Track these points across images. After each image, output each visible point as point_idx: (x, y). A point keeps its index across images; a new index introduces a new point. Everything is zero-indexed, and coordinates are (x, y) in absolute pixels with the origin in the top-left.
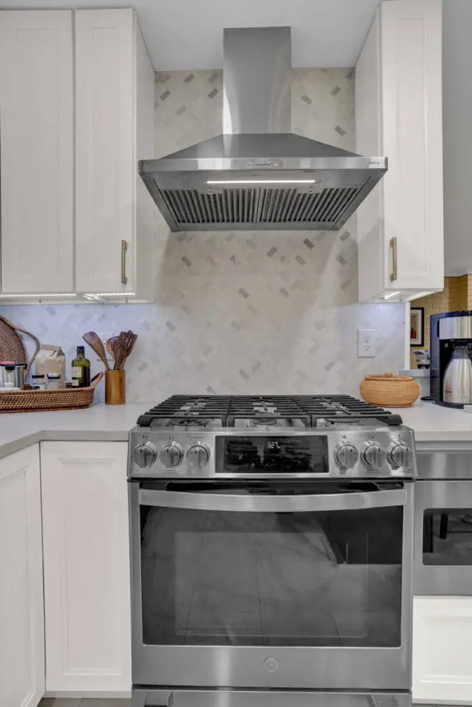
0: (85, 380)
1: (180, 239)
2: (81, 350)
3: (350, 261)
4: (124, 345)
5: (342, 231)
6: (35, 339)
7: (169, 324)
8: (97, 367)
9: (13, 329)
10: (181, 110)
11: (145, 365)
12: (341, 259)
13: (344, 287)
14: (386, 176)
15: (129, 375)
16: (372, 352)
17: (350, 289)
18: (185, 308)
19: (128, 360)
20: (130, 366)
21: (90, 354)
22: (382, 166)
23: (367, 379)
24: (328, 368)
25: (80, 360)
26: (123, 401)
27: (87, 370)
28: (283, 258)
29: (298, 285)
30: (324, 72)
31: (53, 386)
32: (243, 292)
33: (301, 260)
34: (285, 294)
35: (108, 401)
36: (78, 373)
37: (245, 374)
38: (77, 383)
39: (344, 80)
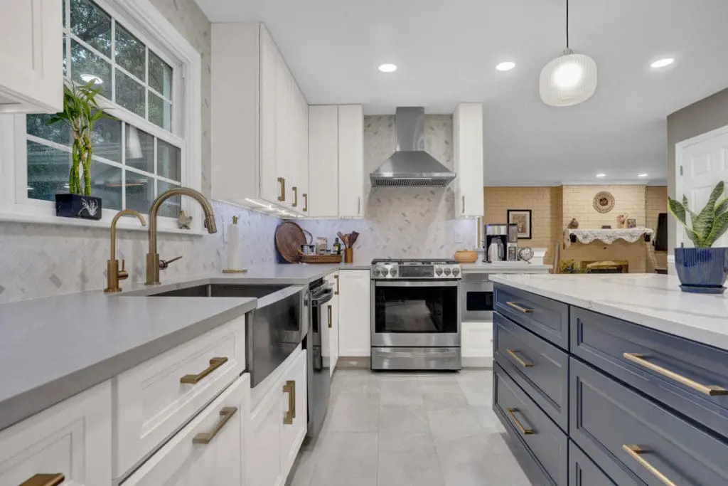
0: (339, 252)
1: (376, 190)
2: (337, 240)
3: (452, 199)
4: (353, 237)
5: (447, 187)
6: (310, 234)
7: (371, 228)
8: (343, 247)
9: (301, 230)
10: (376, 133)
11: (360, 247)
12: (447, 200)
13: (448, 212)
14: (455, 179)
15: (354, 251)
16: (460, 241)
17: (451, 212)
18: (379, 222)
19: (354, 245)
20: (355, 247)
21: (340, 241)
22: (454, 175)
23: (457, 252)
24: (441, 248)
25: (337, 244)
26: (352, 261)
27: (339, 248)
28: (421, 199)
29: (428, 211)
30: (439, 116)
31: (328, 254)
32: (404, 215)
33: (429, 200)
34: (422, 215)
35: (346, 261)
36: (337, 249)
37: (404, 251)
38: (336, 253)
39: (448, 121)
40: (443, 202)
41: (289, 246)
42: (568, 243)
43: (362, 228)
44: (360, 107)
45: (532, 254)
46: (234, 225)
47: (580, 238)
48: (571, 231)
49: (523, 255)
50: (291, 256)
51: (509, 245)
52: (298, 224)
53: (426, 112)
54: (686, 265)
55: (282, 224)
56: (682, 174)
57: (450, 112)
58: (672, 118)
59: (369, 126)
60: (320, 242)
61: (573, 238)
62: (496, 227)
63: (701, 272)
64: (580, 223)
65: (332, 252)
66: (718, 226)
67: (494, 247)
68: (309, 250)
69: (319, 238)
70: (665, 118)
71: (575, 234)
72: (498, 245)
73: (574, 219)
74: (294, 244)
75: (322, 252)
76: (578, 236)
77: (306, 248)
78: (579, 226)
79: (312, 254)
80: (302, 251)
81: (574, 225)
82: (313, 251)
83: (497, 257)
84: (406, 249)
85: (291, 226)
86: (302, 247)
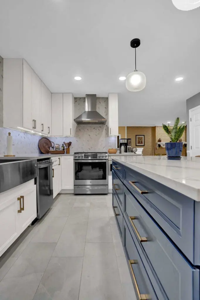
0: (64, 149)
1: (79, 126)
2: (63, 145)
4: (70, 144)
5: (106, 125)
6: (54, 143)
7: (77, 140)
9: (50, 141)
10: (79, 104)
12: (106, 130)
13: (106, 134)
15: (70, 149)
16: (111, 145)
18: (80, 138)
20: (70, 147)
21: (64, 145)
22: (106, 120)
23: (109, 149)
24: (104, 148)
25: (63, 146)
26: (69, 153)
27: (64, 148)
28: (96, 129)
29: (98, 134)
30: (103, 98)
31: (59, 150)
32: (89, 135)
33: (99, 130)
34: (96, 135)
35: (67, 153)
36: (63, 148)
37: (89, 149)
38: (62, 150)
39: (106, 100)
40: (104, 130)
41: (44, 147)
42: (158, 148)
43: (73, 140)
44: (71, 94)
45: (136, 150)
46: (9, 136)
47: (162, 145)
48: (159, 143)
49: (133, 151)
50: (45, 151)
51: (128, 147)
52: (49, 139)
53: (97, 96)
54: (168, 150)
55: (41, 139)
56: (191, 121)
57: (106, 96)
58: (188, 101)
59: (76, 101)
60: (57, 146)
61: (159, 146)
62: (123, 140)
63: (173, 152)
64: (162, 140)
65: (61, 150)
66: (178, 134)
67: (123, 147)
68: (52, 149)
69: (57, 144)
70: (186, 100)
71: (160, 144)
72: (124, 147)
73: (160, 139)
74: (47, 147)
75: (57, 150)
76: (161, 145)
77: (51, 148)
78: (162, 141)
79: (53, 150)
80: (49, 149)
81: (160, 141)
82: (53, 149)
83: (124, 151)
84: (90, 148)
85: (46, 139)
86: (49, 147)
